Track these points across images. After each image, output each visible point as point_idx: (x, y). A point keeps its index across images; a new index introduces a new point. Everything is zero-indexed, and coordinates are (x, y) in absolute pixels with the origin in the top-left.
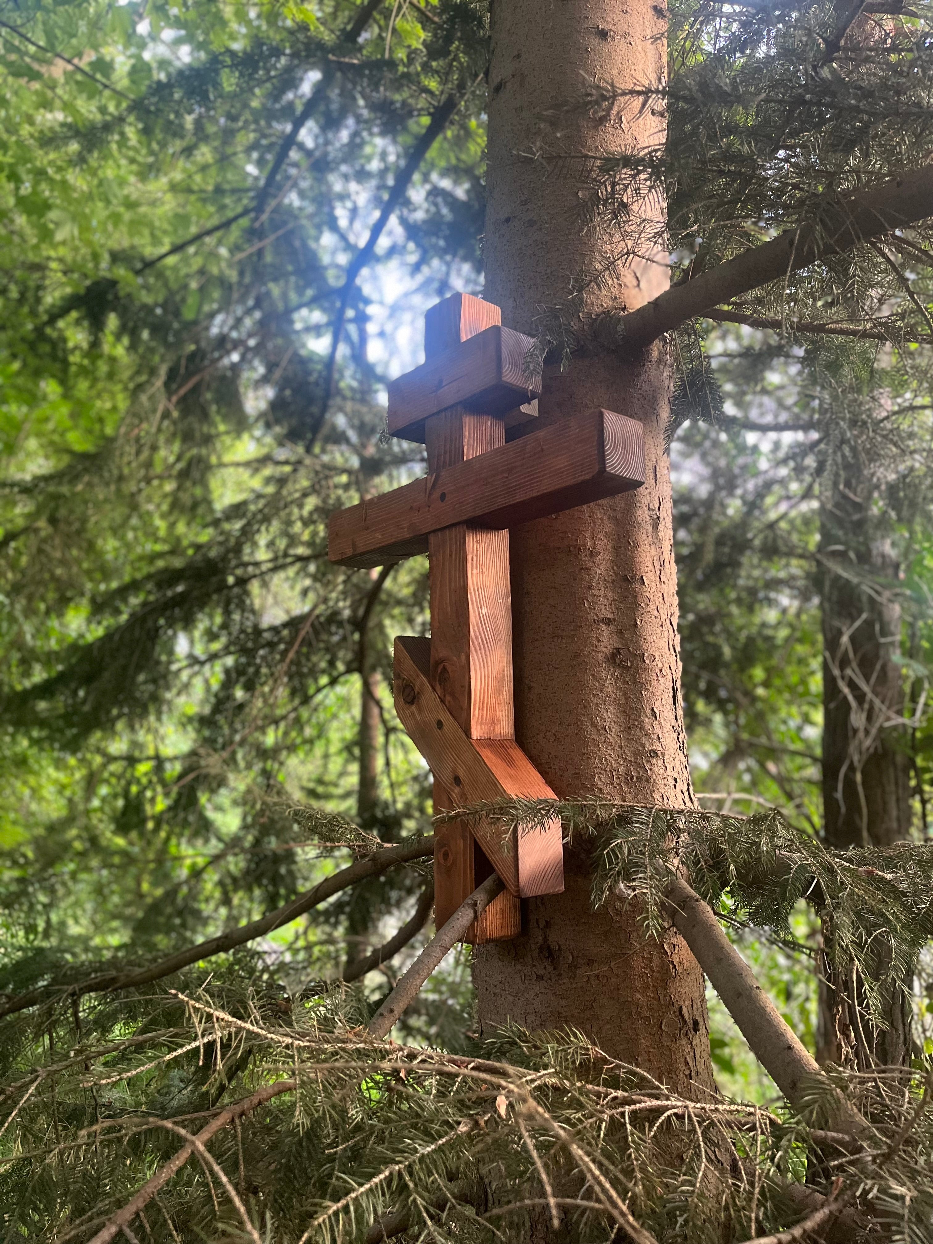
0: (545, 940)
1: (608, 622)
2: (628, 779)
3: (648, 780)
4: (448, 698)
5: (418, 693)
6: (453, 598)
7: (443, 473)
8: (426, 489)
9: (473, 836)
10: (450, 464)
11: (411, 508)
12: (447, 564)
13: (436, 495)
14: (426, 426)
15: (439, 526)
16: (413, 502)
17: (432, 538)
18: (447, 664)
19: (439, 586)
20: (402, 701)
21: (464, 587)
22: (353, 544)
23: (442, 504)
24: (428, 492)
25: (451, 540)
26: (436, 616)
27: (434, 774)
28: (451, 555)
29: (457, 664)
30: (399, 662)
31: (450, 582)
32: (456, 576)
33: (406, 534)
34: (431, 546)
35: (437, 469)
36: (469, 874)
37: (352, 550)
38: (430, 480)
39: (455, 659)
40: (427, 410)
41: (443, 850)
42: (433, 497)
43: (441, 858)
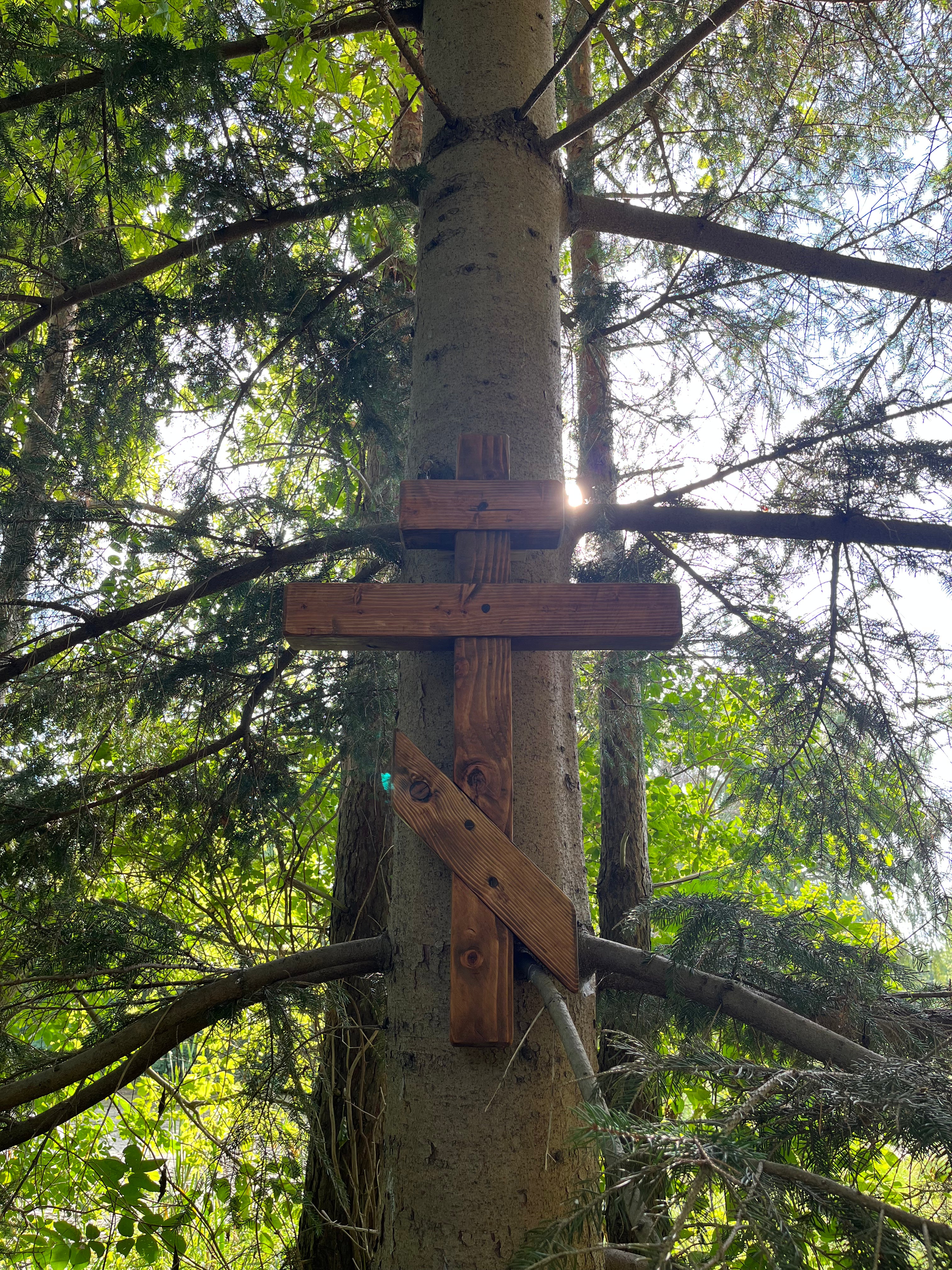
0: (526, 1042)
1: (562, 750)
5: (436, 791)
6: (493, 704)
7: (487, 586)
8: (461, 595)
9: (515, 937)
10: (493, 581)
11: (437, 607)
12: (485, 671)
13: (476, 603)
14: (457, 538)
15: (477, 634)
16: (441, 603)
17: (463, 642)
18: (481, 767)
19: (472, 689)
20: (408, 797)
21: (508, 695)
22: (335, 623)
23: (484, 615)
24: (464, 598)
25: (491, 649)
26: (466, 718)
27: (456, 874)
28: (491, 664)
29: (497, 767)
30: (406, 757)
31: (489, 688)
32: (496, 684)
33: (428, 631)
34: (461, 649)
35: (475, 580)
36: (508, 976)
37: (331, 629)
38: (468, 589)
39: (493, 762)
40: (464, 524)
41: (468, 952)
42: (470, 605)
43: (464, 960)
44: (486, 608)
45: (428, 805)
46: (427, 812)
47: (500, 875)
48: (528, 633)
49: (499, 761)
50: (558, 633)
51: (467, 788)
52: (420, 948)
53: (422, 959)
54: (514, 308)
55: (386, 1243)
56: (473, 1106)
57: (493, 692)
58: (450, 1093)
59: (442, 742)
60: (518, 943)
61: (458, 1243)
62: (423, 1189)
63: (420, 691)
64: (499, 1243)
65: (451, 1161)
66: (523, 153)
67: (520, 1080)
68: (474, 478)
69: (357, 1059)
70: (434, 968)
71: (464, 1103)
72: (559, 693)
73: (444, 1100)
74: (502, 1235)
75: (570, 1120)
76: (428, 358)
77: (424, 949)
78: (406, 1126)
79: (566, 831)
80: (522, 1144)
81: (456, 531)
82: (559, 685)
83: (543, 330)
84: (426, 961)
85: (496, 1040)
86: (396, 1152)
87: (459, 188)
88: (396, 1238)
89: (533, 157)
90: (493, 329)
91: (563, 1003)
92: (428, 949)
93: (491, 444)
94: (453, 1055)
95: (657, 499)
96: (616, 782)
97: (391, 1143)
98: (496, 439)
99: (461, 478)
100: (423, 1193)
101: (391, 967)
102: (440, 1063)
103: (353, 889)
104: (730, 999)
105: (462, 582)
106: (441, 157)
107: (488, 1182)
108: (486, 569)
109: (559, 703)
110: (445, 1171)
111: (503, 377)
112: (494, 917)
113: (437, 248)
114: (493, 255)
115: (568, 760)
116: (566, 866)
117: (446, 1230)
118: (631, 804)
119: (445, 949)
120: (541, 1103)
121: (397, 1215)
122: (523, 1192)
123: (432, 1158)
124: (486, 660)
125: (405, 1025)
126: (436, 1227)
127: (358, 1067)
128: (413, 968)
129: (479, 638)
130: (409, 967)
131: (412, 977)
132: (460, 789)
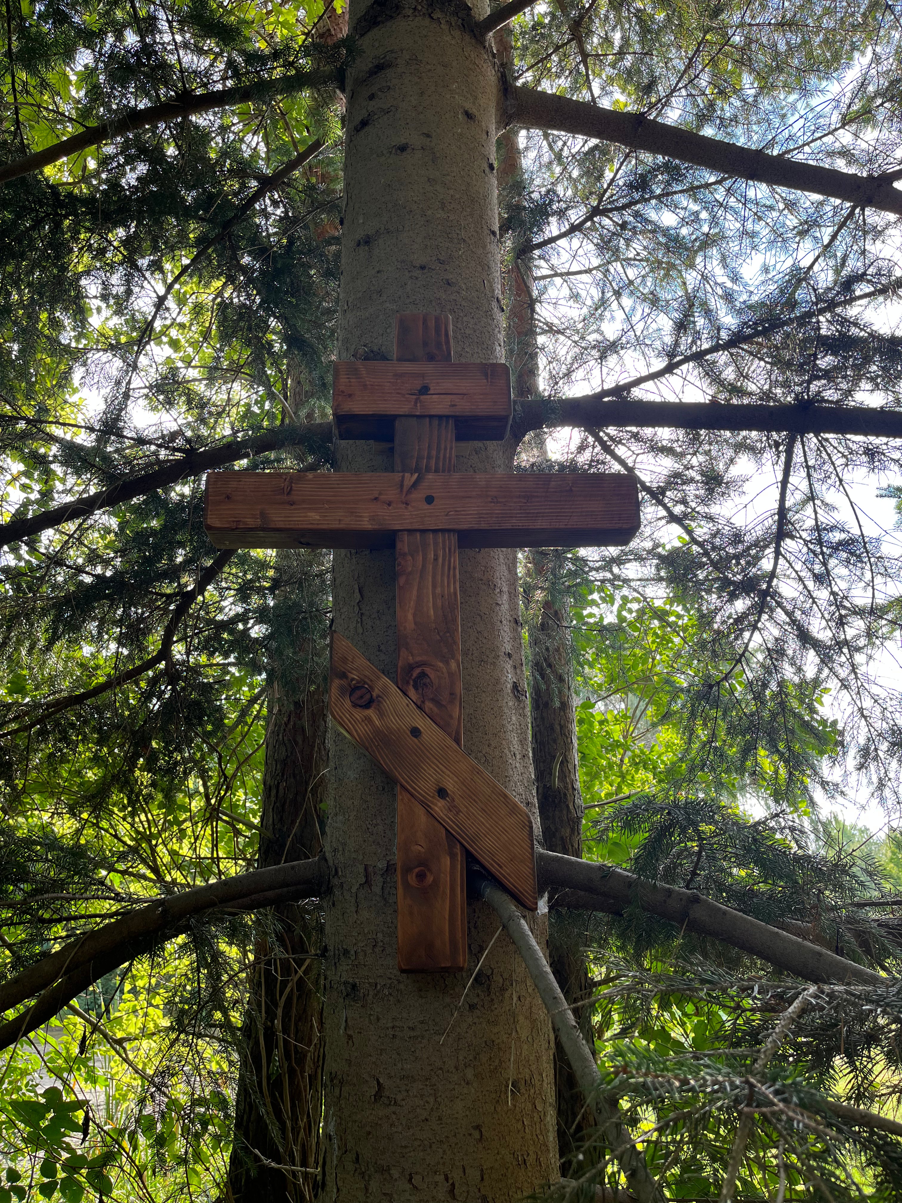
1: (510, 656)
5: (378, 696)
6: (439, 602)
7: (430, 476)
8: (402, 486)
9: (467, 851)
10: (437, 471)
11: (376, 499)
12: (430, 567)
13: (418, 495)
14: (397, 423)
15: (421, 527)
16: (380, 494)
17: (406, 537)
18: (427, 670)
19: (416, 588)
20: (347, 703)
21: (455, 594)
22: (263, 515)
23: (428, 506)
24: (405, 489)
25: (436, 544)
26: (410, 617)
27: (402, 786)
28: (436, 559)
29: (445, 670)
30: (344, 660)
31: (434, 586)
32: (442, 581)
33: (366, 524)
34: (403, 544)
35: (417, 469)
36: (460, 896)
37: (259, 522)
38: (410, 479)
39: (441, 665)
40: (404, 409)
41: (417, 870)
42: (414, 496)
43: (412, 879)
44: (430, 500)
45: (370, 712)
46: (369, 719)
47: (450, 785)
48: (476, 527)
49: (447, 663)
50: (508, 526)
51: (412, 692)
52: (362, 870)
53: (364, 880)
54: (451, 192)
55: (328, 1189)
56: (423, 1037)
57: (439, 590)
58: (397, 1024)
59: (382, 647)
60: (470, 858)
61: (408, 1186)
62: (368, 1129)
63: (357, 595)
64: (453, 1185)
65: (399, 1097)
66: (457, 33)
67: (472, 1007)
68: (413, 359)
69: (288, 990)
70: (377, 889)
71: (412, 1034)
72: (505, 597)
73: (391, 1032)
74: (456, 1175)
75: (525, 1047)
76: (359, 245)
77: (366, 869)
78: (349, 1062)
79: (515, 741)
80: (475, 1076)
81: (395, 417)
82: (505, 589)
83: (481, 217)
84: (368, 882)
85: (449, 965)
86: (337, 1091)
87: (390, 66)
88: (340, 1184)
89: (467, 38)
90: (429, 212)
91: (523, 921)
92: (370, 869)
93: (432, 324)
94: (399, 982)
95: (605, 393)
96: (546, 705)
97: (332, 1081)
98: (437, 319)
99: (399, 360)
100: (369, 1133)
101: (330, 890)
102: (386, 992)
103: (281, 820)
104: (697, 913)
105: (403, 471)
106: (371, 35)
107: (440, 1119)
108: (429, 457)
109: (505, 607)
110: (393, 1108)
111: (442, 262)
112: (443, 831)
113: (366, 129)
114: (428, 136)
115: (515, 667)
116: (516, 778)
117: (395, 1173)
118: (561, 727)
119: (390, 869)
120: (495, 1030)
121: (340, 1159)
122: (478, 1127)
123: (378, 1096)
124: (432, 556)
125: (346, 952)
126: (384, 1170)
127: (289, 999)
128: (354, 890)
129: (423, 531)
130: (349, 890)
131: (353, 900)
132: (405, 694)
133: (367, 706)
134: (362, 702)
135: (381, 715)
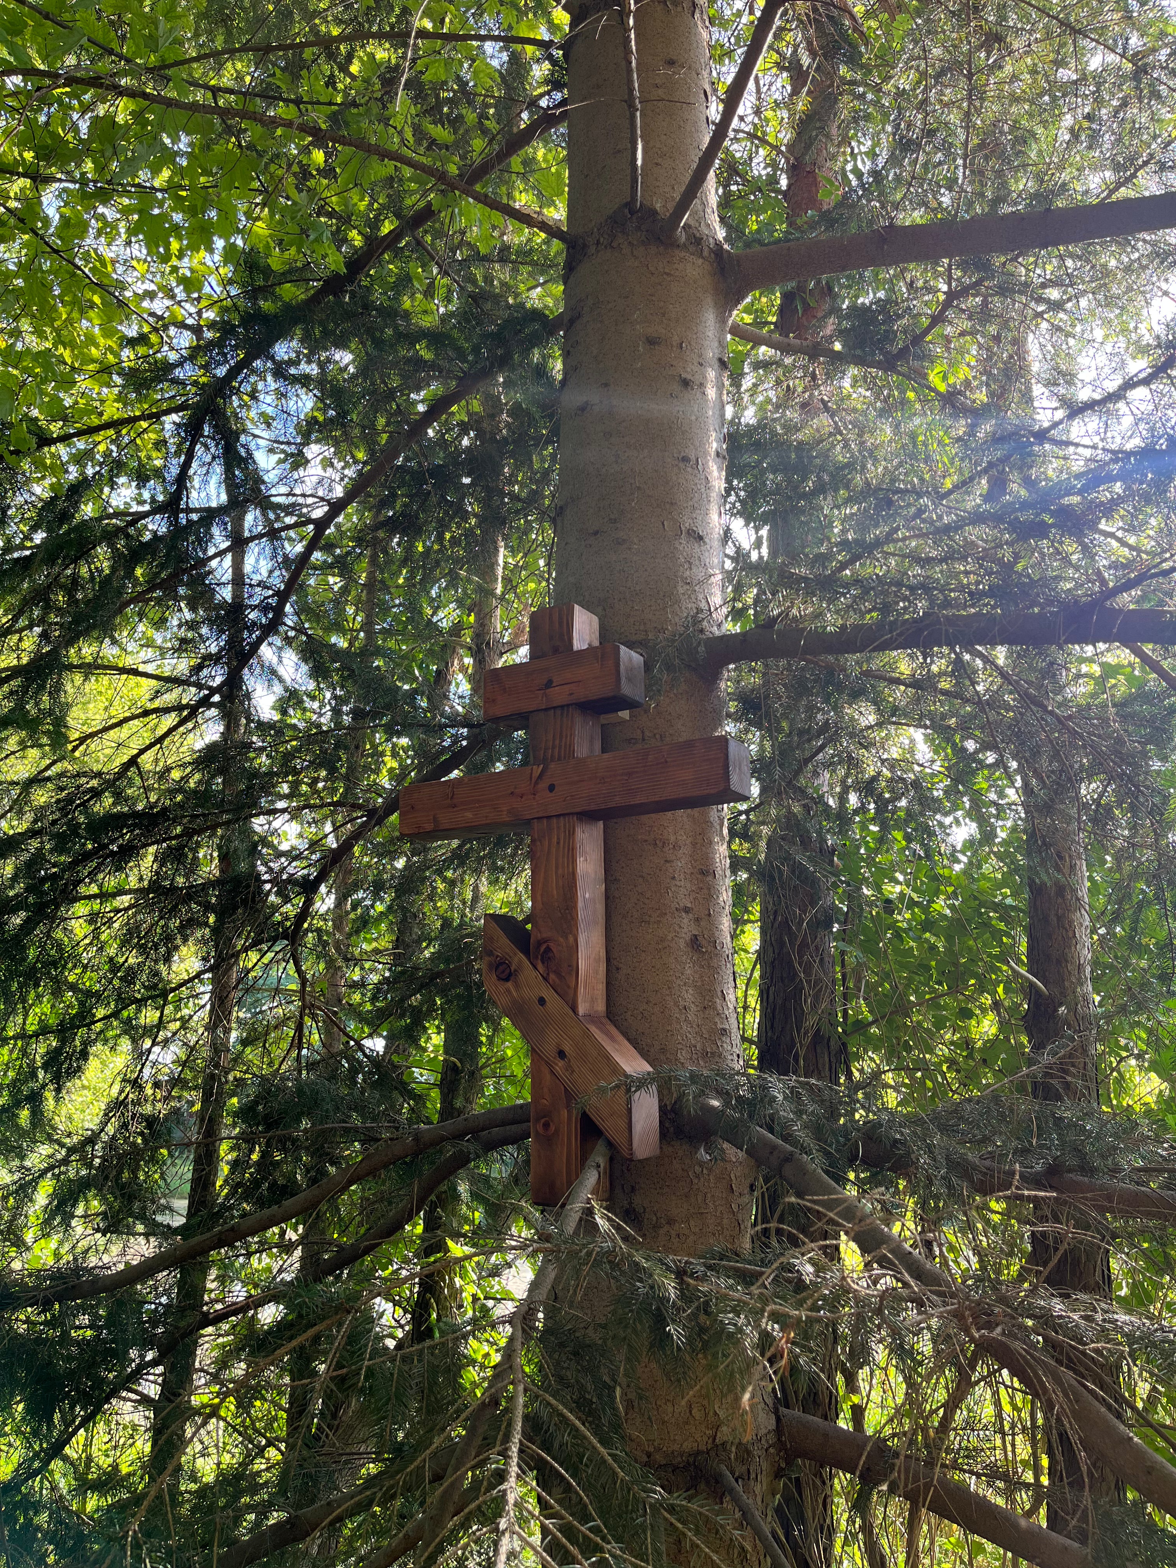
0: (630, 1203)
1: (687, 910)
2: (705, 1055)
3: (720, 1055)
4: (552, 976)
5: (515, 971)
6: (563, 882)
7: (553, 766)
8: (531, 779)
9: (580, 1106)
10: (558, 759)
11: (512, 793)
12: (554, 850)
13: (544, 785)
15: (545, 815)
16: (515, 789)
17: (535, 825)
18: (551, 945)
19: (543, 871)
20: (494, 977)
21: (573, 873)
22: (435, 819)
23: (551, 794)
24: (533, 781)
25: (558, 828)
26: (539, 898)
27: (533, 1048)
28: (558, 843)
29: (564, 945)
30: (492, 939)
31: (557, 868)
32: (563, 863)
33: (505, 818)
34: (535, 832)
37: (432, 826)
38: (537, 771)
39: (561, 940)
40: (532, 706)
41: (543, 1120)
42: (539, 787)
43: (540, 1127)
44: (551, 788)
45: (509, 985)
46: (509, 991)
47: (567, 1048)
48: (587, 808)
49: (566, 938)
50: (612, 805)
51: (540, 966)
57: (560, 871)
60: (583, 1114)
66: (641, 251)
68: (542, 656)
72: (684, 851)
79: (689, 994)
81: (527, 714)
93: (556, 617)
98: (561, 611)
105: (533, 764)
108: (553, 747)
111: (613, 521)
112: (563, 1089)
114: (606, 385)
116: (687, 1030)
124: (555, 840)
129: (548, 818)
132: (535, 967)
133: (507, 979)
134: (503, 976)
135: (517, 986)
